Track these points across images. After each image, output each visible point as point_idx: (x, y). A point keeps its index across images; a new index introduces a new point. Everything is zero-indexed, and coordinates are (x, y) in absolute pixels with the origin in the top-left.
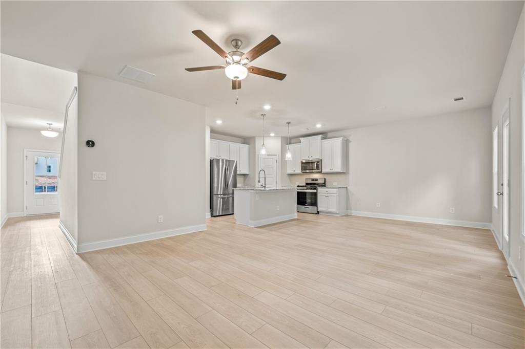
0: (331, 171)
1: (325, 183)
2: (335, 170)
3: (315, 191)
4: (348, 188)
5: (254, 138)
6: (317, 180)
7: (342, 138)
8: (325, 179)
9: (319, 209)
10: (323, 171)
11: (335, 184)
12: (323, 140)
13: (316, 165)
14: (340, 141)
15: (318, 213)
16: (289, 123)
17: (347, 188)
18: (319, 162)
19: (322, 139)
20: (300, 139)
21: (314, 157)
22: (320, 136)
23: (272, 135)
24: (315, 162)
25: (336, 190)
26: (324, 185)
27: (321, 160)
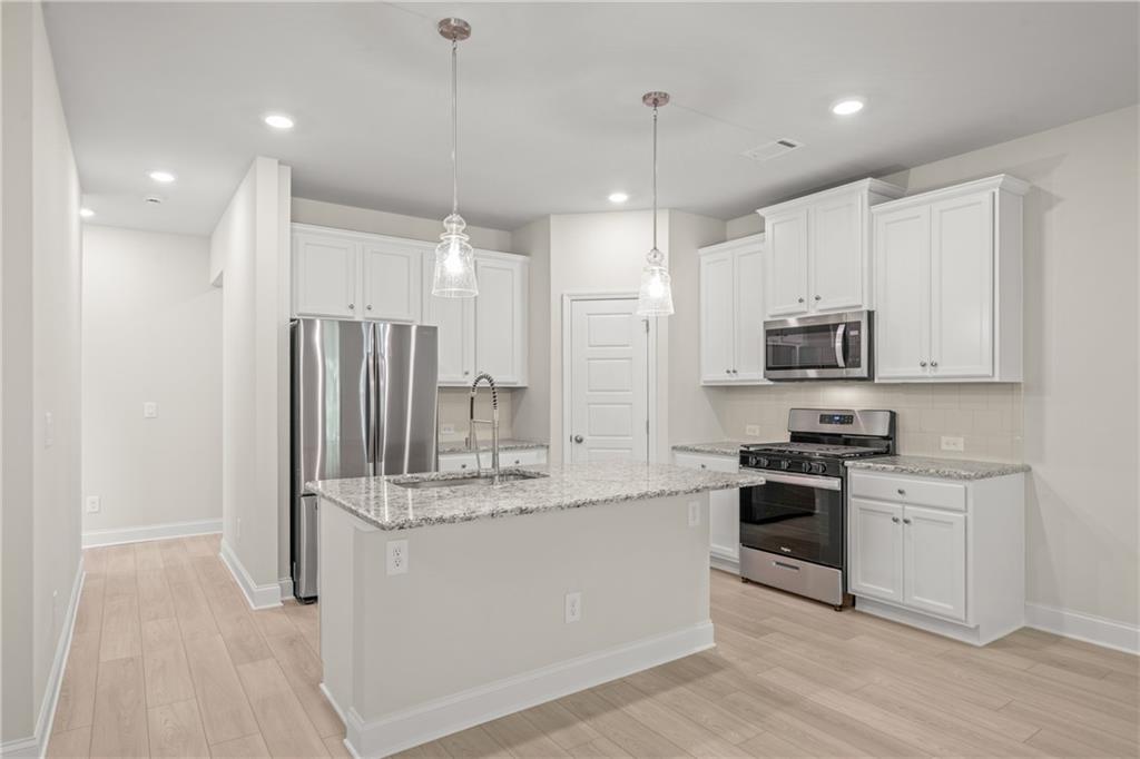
0: (929, 375)
1: (891, 437)
2: (949, 370)
3: (834, 484)
4: (1036, 468)
5: (544, 219)
6: (847, 419)
7: (999, 179)
8: (893, 416)
9: (857, 585)
10: (883, 372)
11: (953, 446)
12: (877, 208)
13: (839, 344)
14: (987, 196)
15: (849, 602)
16: (656, 100)
17: (1027, 470)
18: (857, 325)
19: (873, 203)
20: (761, 212)
21: (834, 299)
22: (867, 183)
23: (619, 198)
24: (836, 327)
25: (959, 486)
26: (884, 448)
27: (870, 315)
